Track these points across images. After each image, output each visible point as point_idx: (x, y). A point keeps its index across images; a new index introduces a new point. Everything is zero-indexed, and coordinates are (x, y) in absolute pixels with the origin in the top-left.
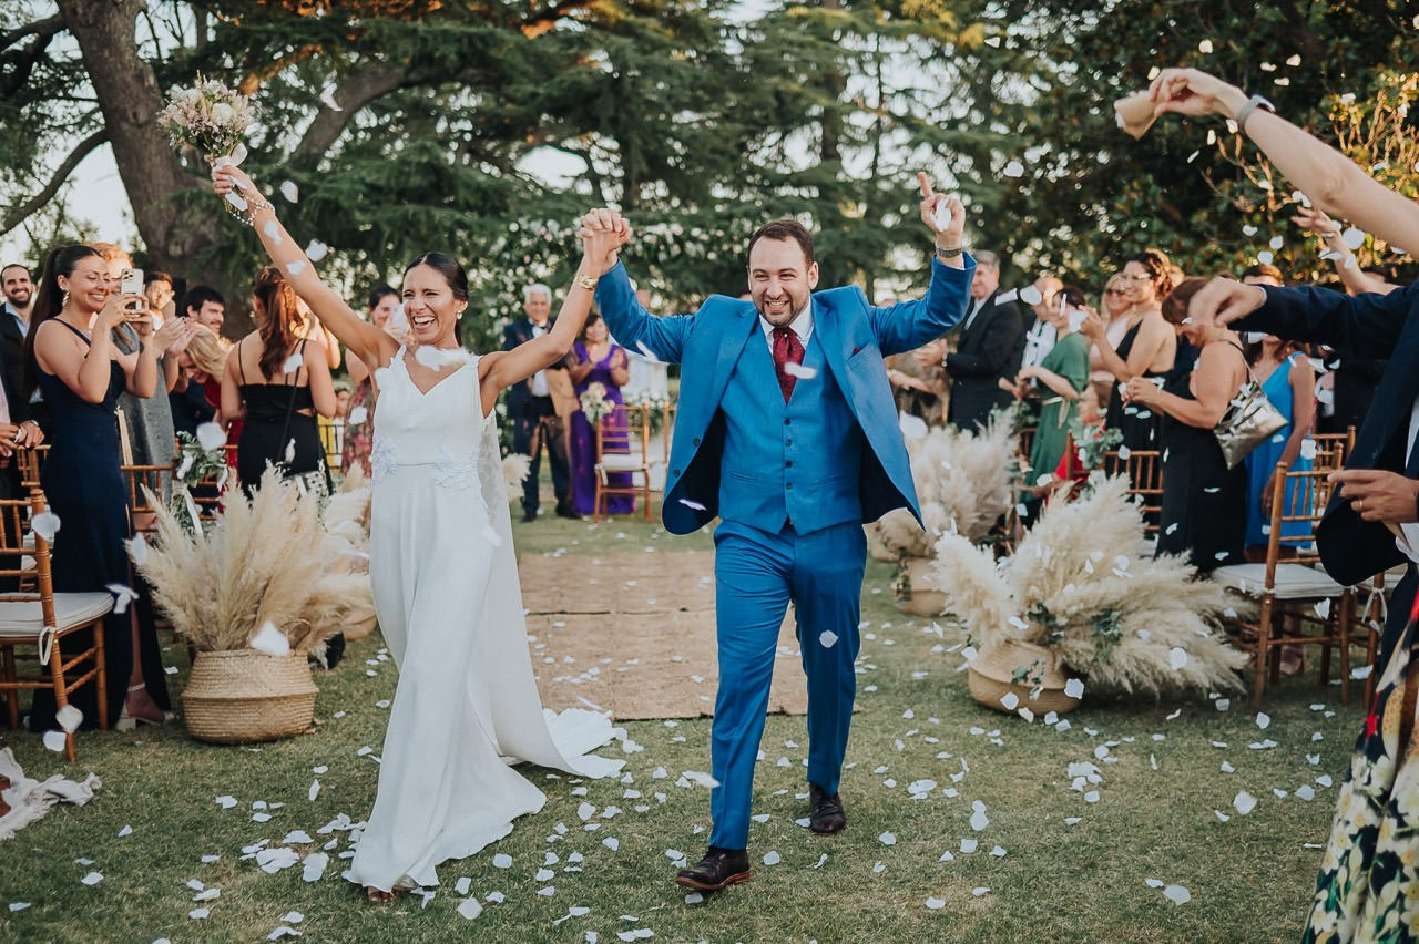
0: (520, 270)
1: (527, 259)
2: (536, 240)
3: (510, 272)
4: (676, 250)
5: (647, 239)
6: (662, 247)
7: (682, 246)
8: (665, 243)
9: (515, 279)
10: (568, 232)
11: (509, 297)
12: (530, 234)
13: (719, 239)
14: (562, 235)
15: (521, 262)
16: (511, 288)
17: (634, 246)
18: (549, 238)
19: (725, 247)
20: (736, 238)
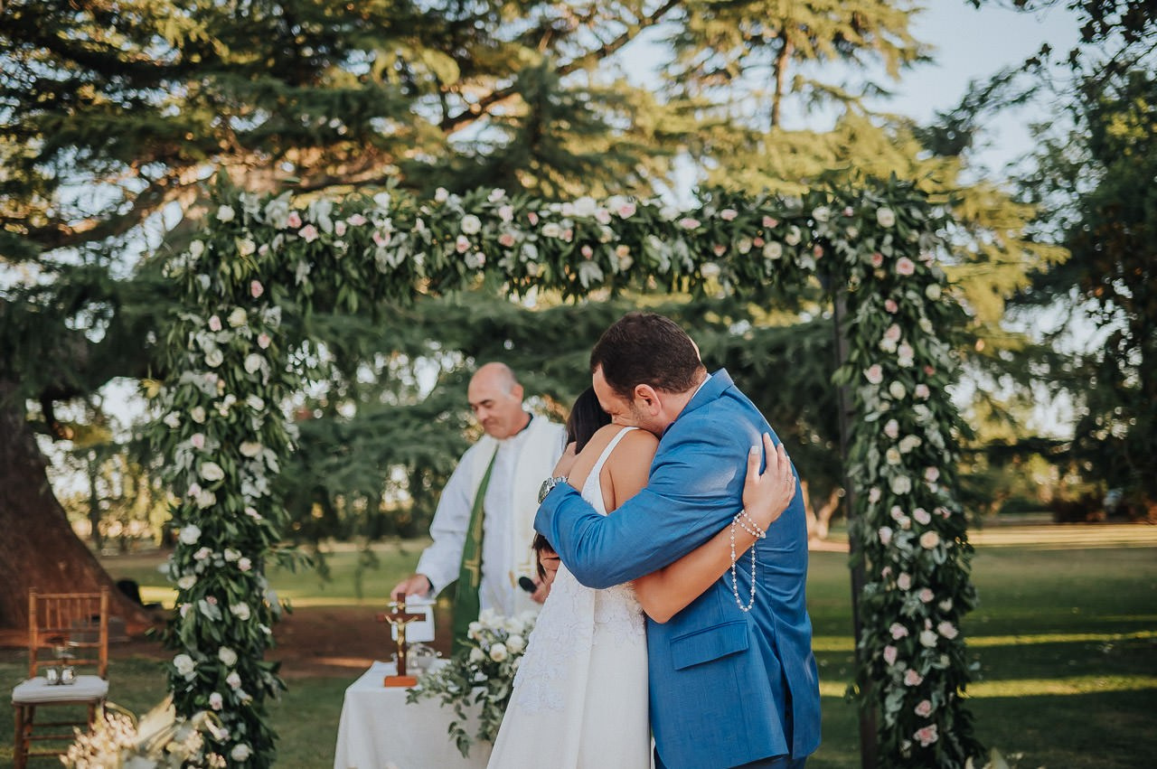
0: (238, 316)
1: (257, 289)
2: (277, 241)
3: (215, 322)
4: (621, 258)
5: (550, 230)
6: (587, 251)
7: (637, 250)
8: (594, 243)
9: (225, 337)
10: (356, 220)
11: (210, 383)
12: (262, 229)
13: (727, 227)
14: (341, 227)
15: (241, 296)
16: (216, 359)
17: (518, 248)
18: (309, 234)
19: (744, 246)
20: (769, 222)
